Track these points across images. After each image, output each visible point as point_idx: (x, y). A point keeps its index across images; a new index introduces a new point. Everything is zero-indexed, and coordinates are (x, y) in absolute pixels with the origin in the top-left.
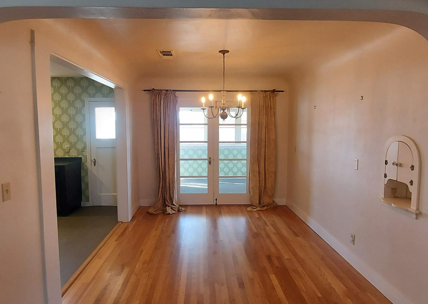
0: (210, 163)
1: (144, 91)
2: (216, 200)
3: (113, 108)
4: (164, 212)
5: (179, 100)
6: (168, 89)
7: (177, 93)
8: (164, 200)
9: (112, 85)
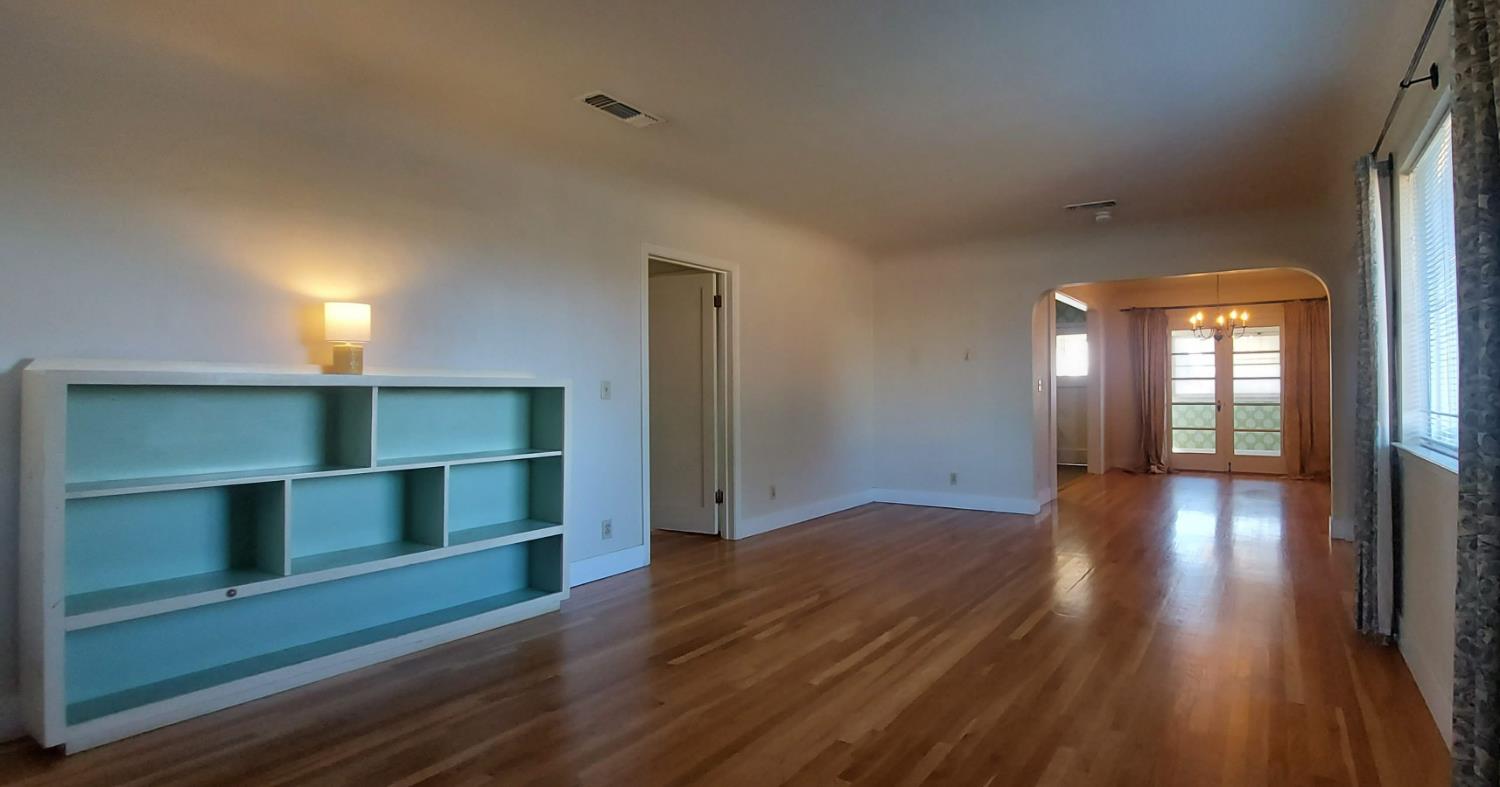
0: (1219, 408)
1: (1122, 310)
2: (1230, 464)
3: (1084, 336)
4: (1148, 472)
5: (1170, 320)
6: (1153, 306)
7: (1167, 311)
8: (1148, 457)
9: (1083, 307)
